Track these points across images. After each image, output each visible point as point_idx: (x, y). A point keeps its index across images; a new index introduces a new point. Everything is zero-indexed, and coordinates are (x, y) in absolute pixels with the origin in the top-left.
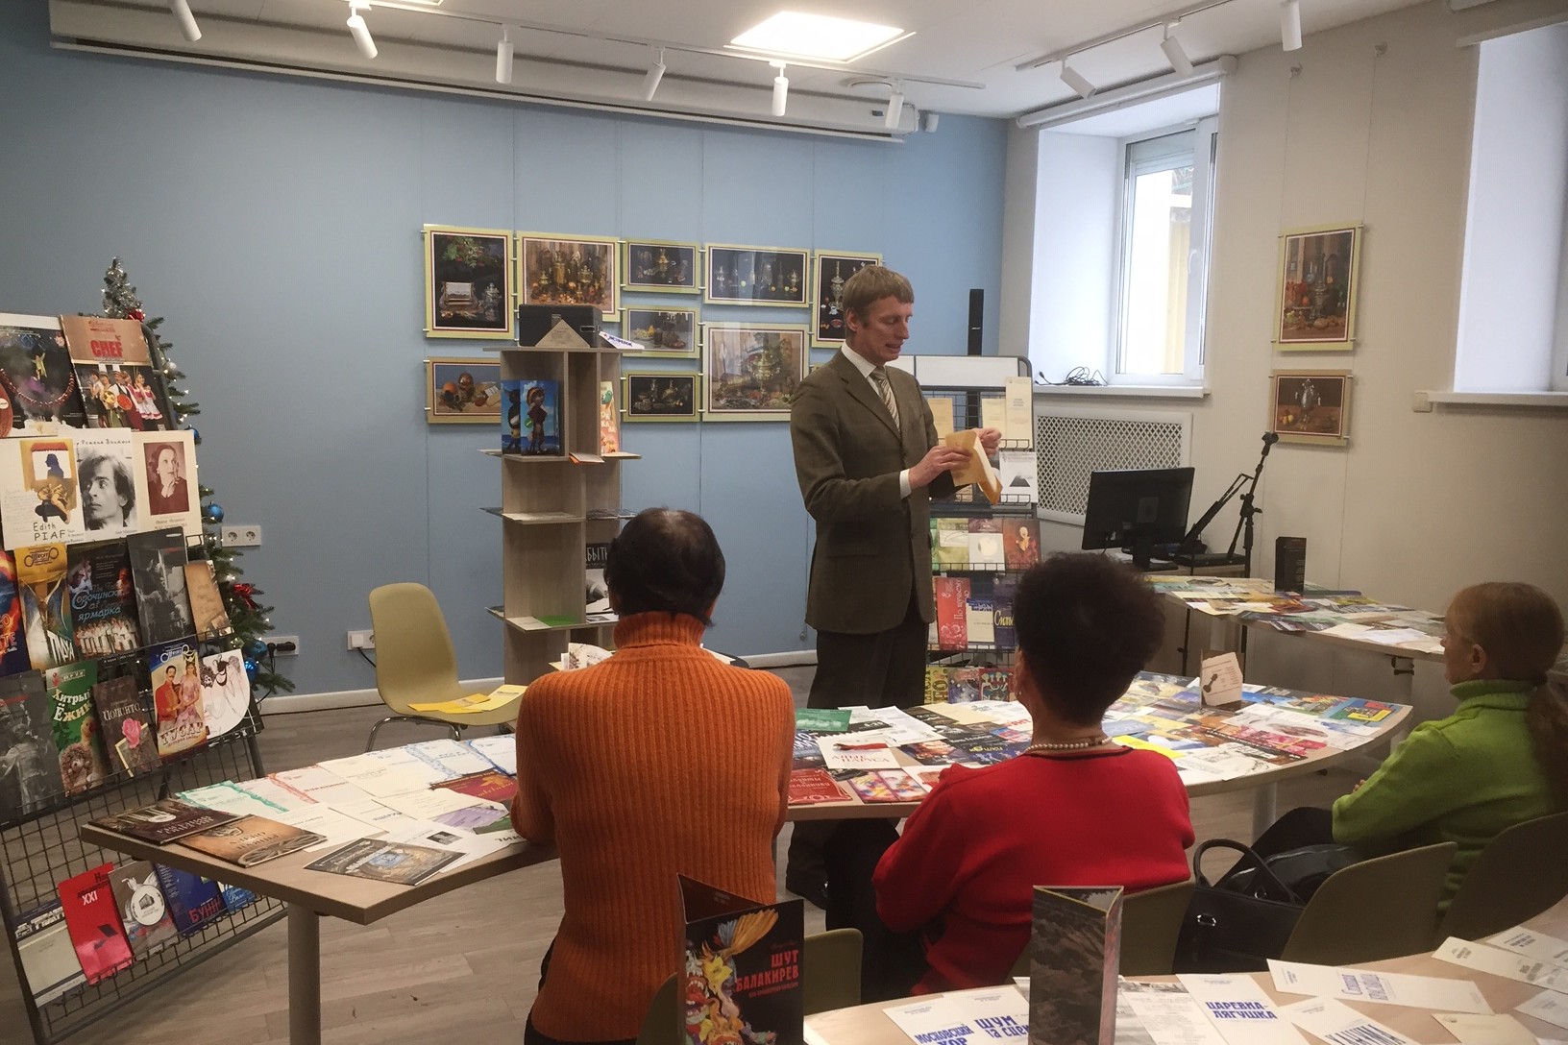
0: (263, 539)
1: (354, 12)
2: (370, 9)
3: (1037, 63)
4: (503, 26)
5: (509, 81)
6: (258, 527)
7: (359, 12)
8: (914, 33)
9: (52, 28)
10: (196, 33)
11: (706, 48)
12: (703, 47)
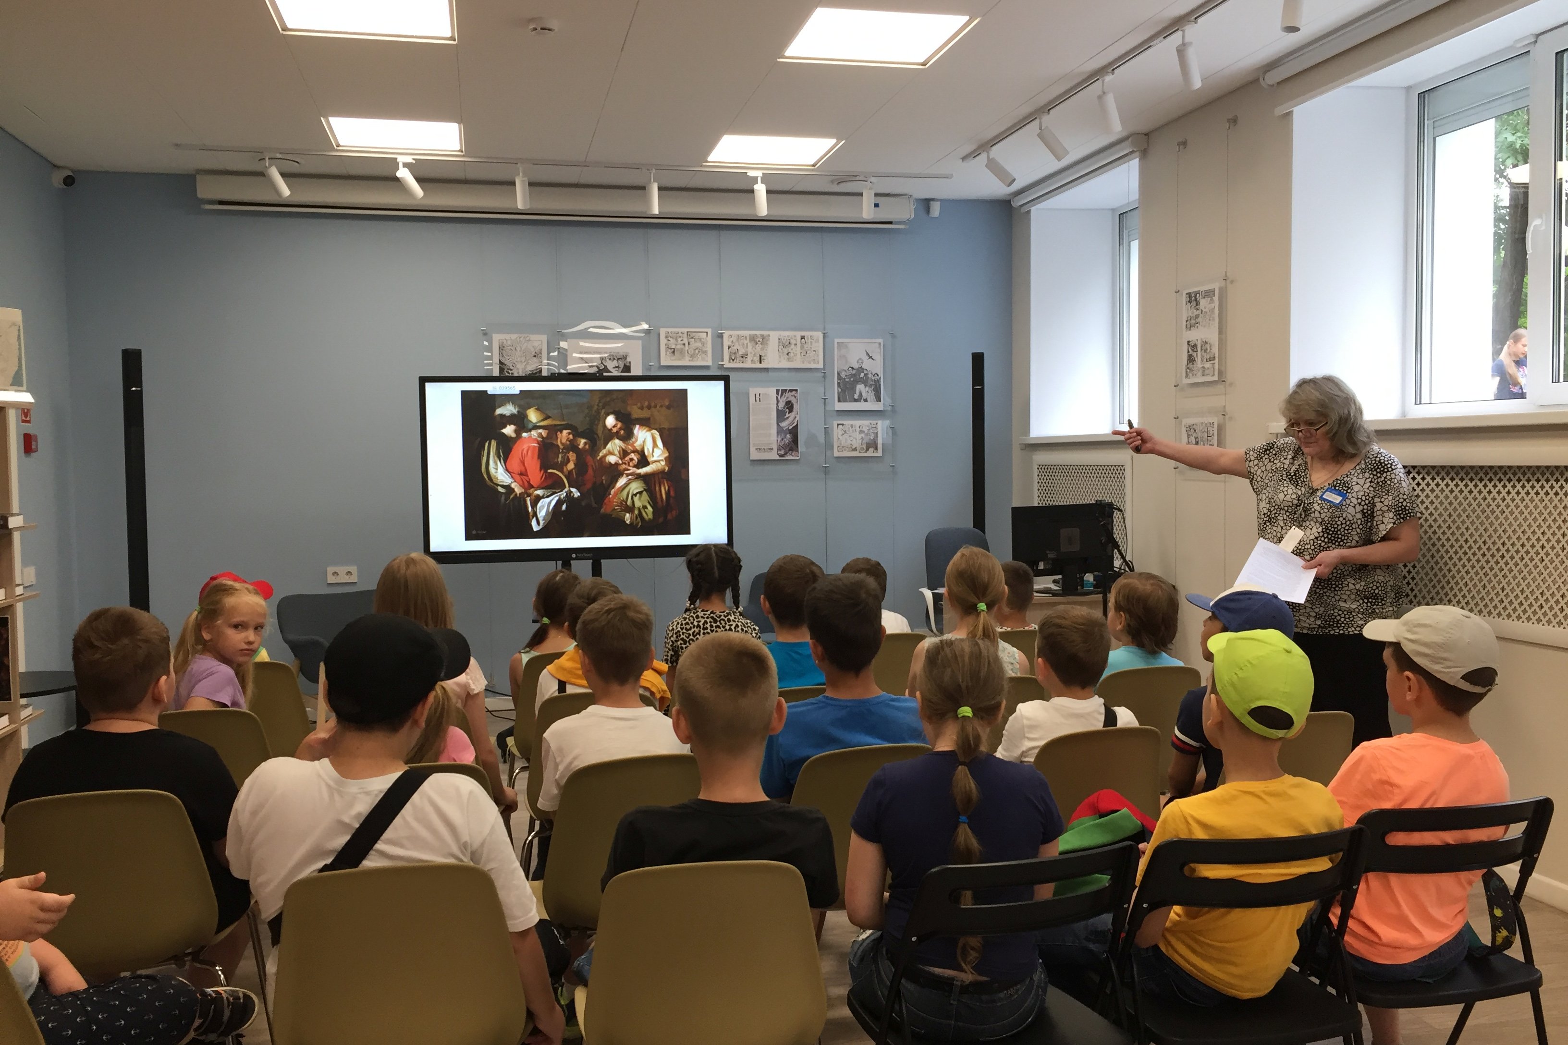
0: (359, 577)
1: (401, 165)
2: (414, 162)
3: (974, 154)
4: (519, 165)
5: (528, 207)
6: (356, 568)
7: (406, 165)
8: (843, 142)
9: (199, 196)
10: (286, 191)
11: (691, 166)
12: (688, 166)
